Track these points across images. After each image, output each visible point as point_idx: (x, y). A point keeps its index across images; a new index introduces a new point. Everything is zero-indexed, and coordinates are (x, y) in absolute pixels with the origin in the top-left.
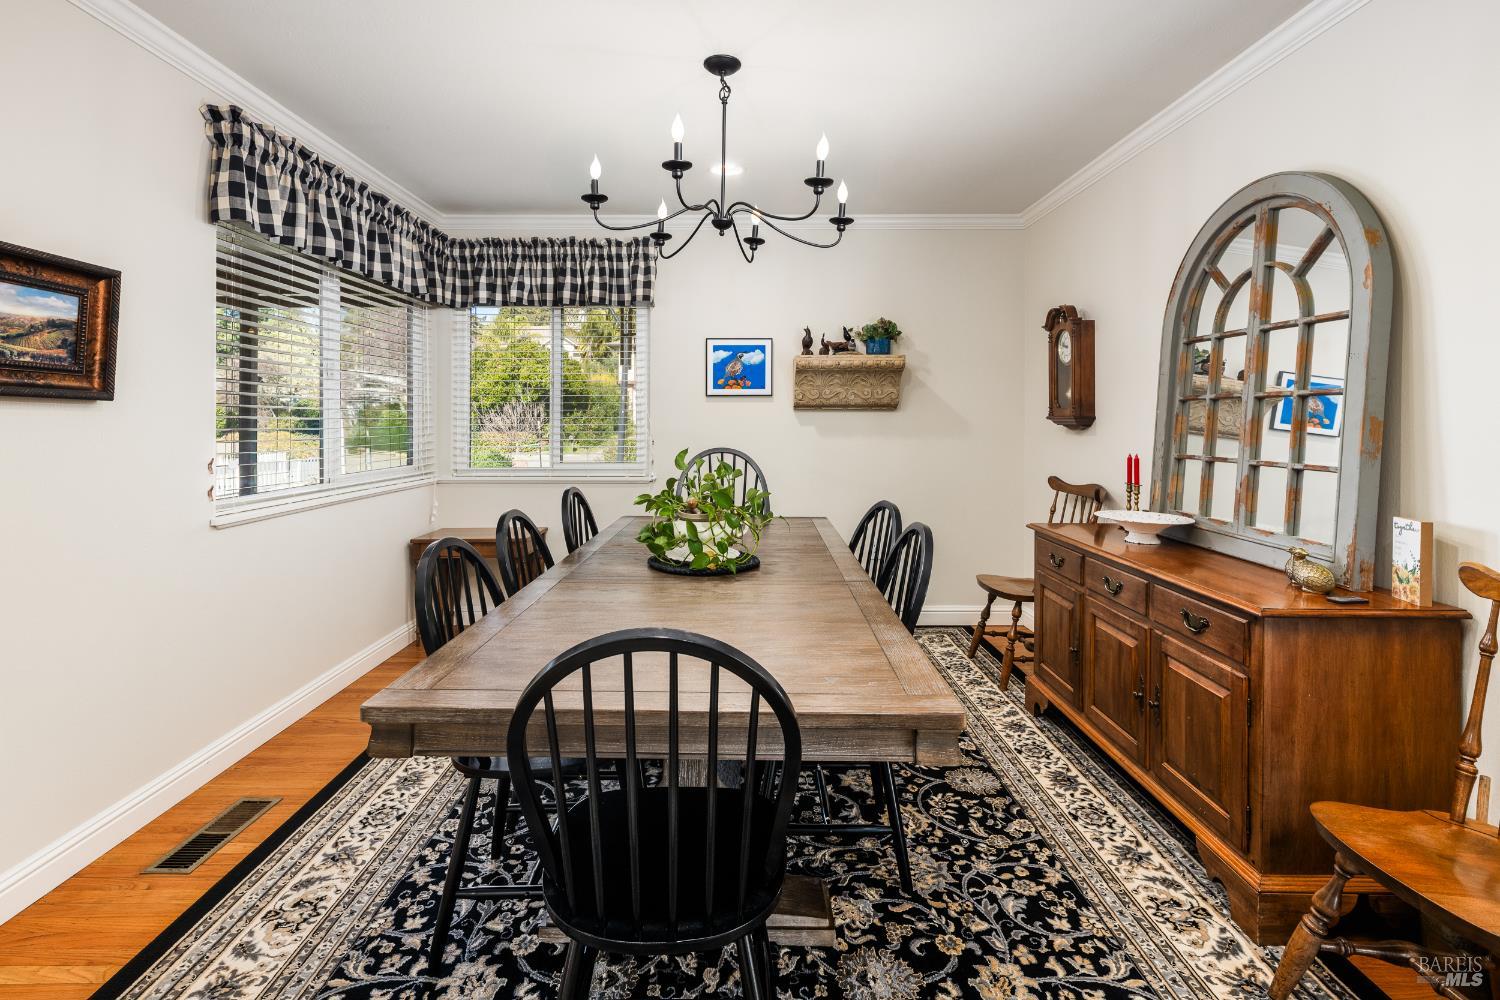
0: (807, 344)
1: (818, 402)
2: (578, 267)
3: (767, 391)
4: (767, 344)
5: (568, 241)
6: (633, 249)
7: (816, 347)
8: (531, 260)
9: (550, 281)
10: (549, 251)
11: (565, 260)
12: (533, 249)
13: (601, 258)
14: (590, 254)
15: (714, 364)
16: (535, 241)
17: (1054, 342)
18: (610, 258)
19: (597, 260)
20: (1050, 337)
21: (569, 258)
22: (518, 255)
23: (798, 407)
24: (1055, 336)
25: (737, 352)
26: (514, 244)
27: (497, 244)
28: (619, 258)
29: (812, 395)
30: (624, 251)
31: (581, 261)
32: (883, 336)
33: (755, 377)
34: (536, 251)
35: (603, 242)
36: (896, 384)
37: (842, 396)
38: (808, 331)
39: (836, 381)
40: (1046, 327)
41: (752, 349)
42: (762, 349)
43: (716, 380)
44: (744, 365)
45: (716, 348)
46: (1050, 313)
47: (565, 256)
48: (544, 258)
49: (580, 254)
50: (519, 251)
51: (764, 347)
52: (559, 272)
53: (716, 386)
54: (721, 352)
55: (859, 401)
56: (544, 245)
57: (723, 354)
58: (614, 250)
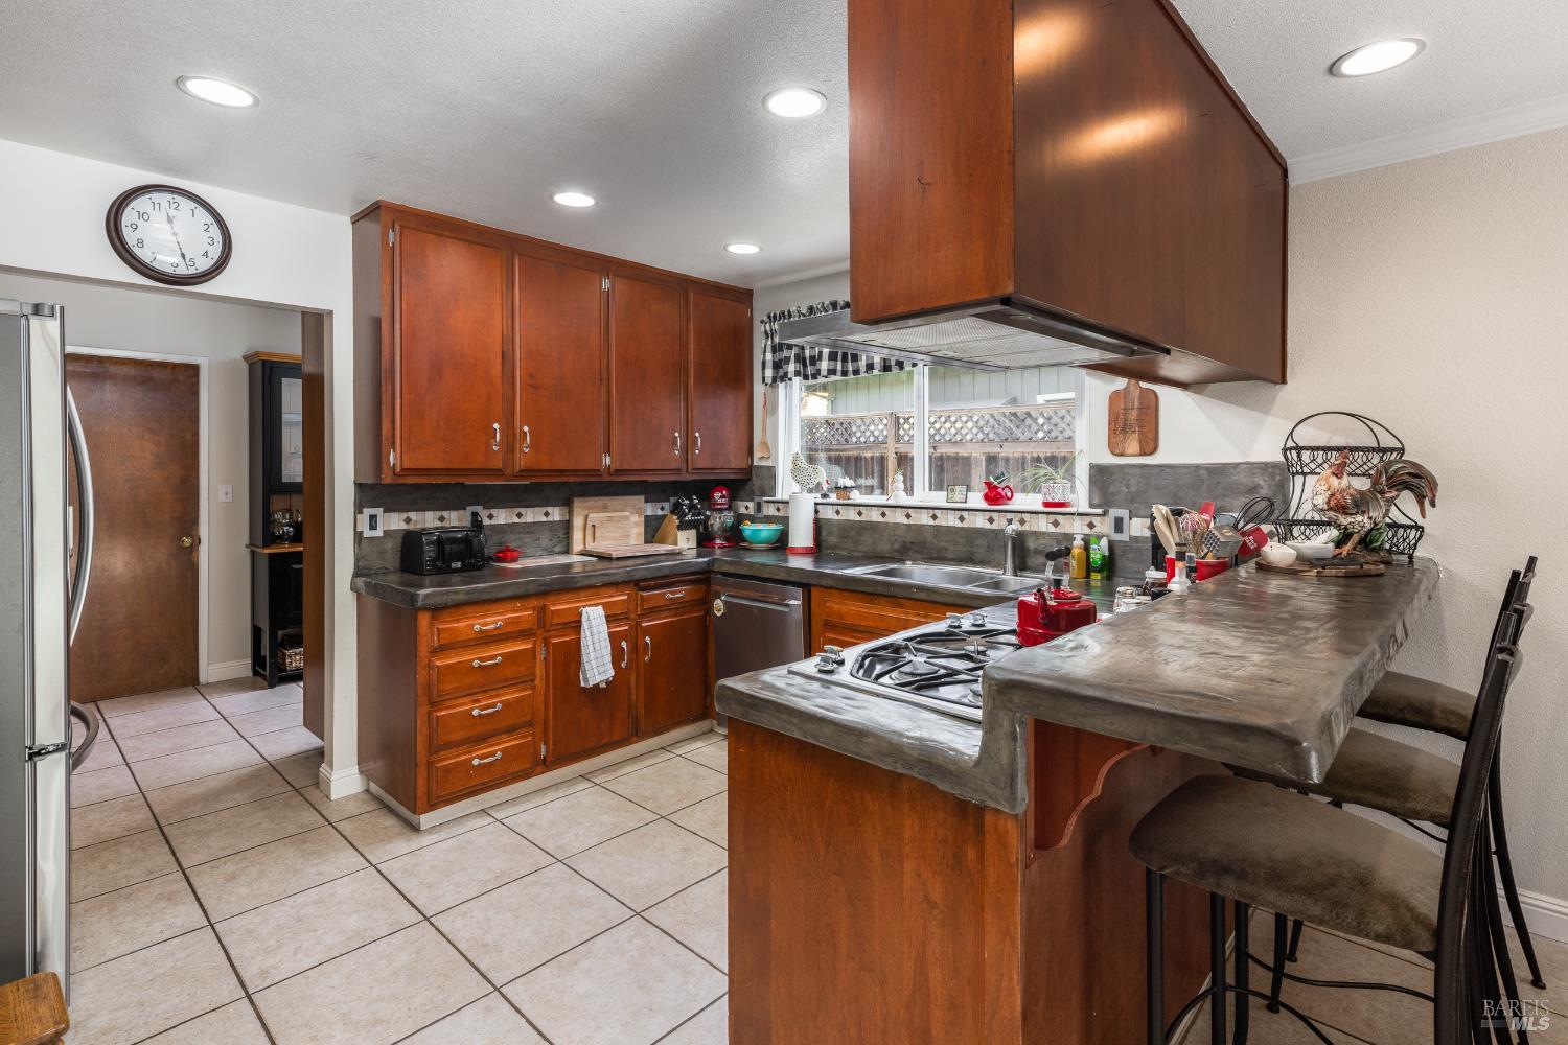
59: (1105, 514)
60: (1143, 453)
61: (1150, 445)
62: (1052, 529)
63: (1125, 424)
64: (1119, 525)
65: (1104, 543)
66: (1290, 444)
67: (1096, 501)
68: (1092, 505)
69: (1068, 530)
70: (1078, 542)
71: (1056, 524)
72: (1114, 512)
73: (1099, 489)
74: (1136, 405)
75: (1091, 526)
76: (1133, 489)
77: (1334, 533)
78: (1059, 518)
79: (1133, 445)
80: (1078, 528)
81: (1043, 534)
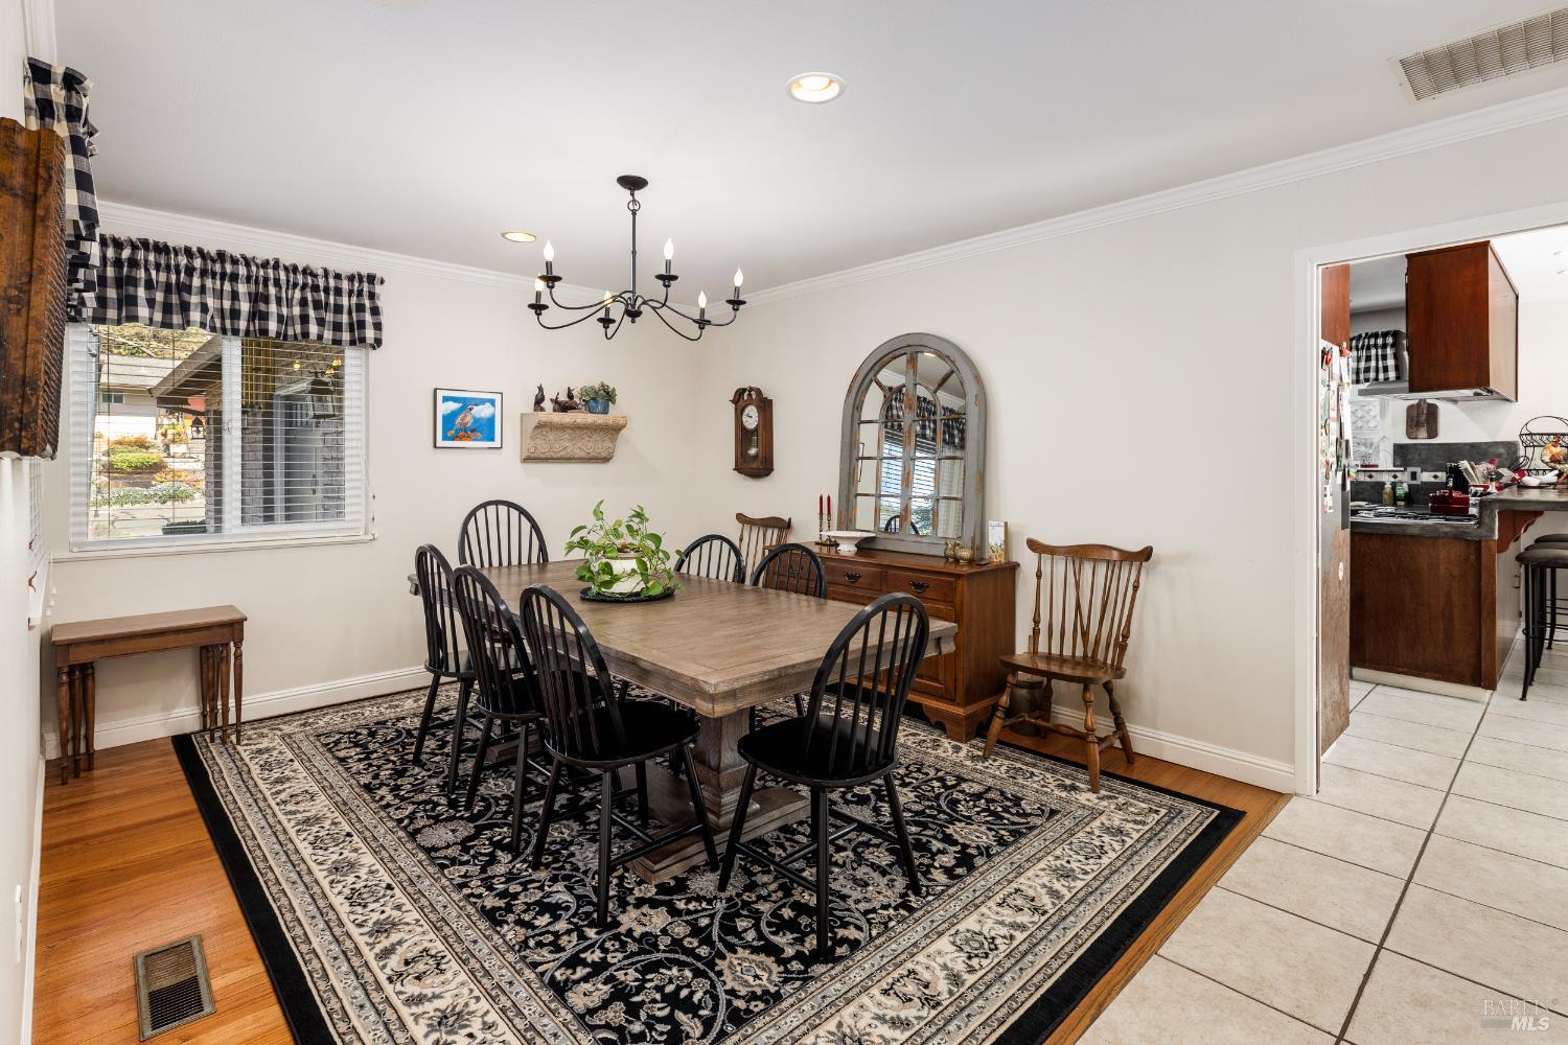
0: (539, 401)
1: (548, 455)
2: (284, 296)
3: (497, 443)
4: (497, 398)
5: (272, 263)
6: (356, 285)
7: (547, 405)
8: (214, 277)
9: (245, 307)
10: (242, 271)
11: (266, 285)
12: (219, 265)
13: (315, 288)
14: (301, 282)
15: (444, 416)
16: (221, 256)
17: (739, 413)
18: (327, 290)
19: (308, 290)
20: (736, 409)
21: (271, 282)
22: (194, 269)
23: (527, 460)
24: (740, 409)
25: (467, 404)
26: (188, 252)
27: (162, 249)
28: (338, 292)
29: (543, 448)
30: (345, 285)
31: (287, 288)
32: (602, 397)
33: (484, 430)
34: (223, 267)
35: (320, 272)
36: (614, 441)
37: (569, 450)
38: (541, 389)
39: (566, 436)
40: (732, 401)
41: (483, 401)
42: (492, 402)
43: (444, 433)
44: (474, 417)
45: (446, 399)
46: (737, 391)
47: (266, 280)
48: (234, 277)
49: (288, 281)
50: (198, 263)
51: (494, 400)
52: (258, 298)
53: (445, 438)
54: (451, 403)
55: (583, 454)
56: (235, 262)
57: (453, 406)
58: (332, 283)
59: (1406, 469)
60: (1429, 437)
61: (1433, 433)
62: (1368, 480)
63: (1418, 421)
64: (1414, 476)
65: (1405, 485)
66: (1525, 432)
67: (1398, 463)
68: (1395, 466)
69: (1379, 480)
70: (1388, 486)
71: (1371, 477)
72: (1410, 469)
73: (1401, 457)
74: (1425, 411)
75: (1395, 477)
76: (1423, 456)
77: (1556, 472)
78: (1373, 473)
79: (1423, 433)
80: (1387, 479)
81: (1362, 482)
